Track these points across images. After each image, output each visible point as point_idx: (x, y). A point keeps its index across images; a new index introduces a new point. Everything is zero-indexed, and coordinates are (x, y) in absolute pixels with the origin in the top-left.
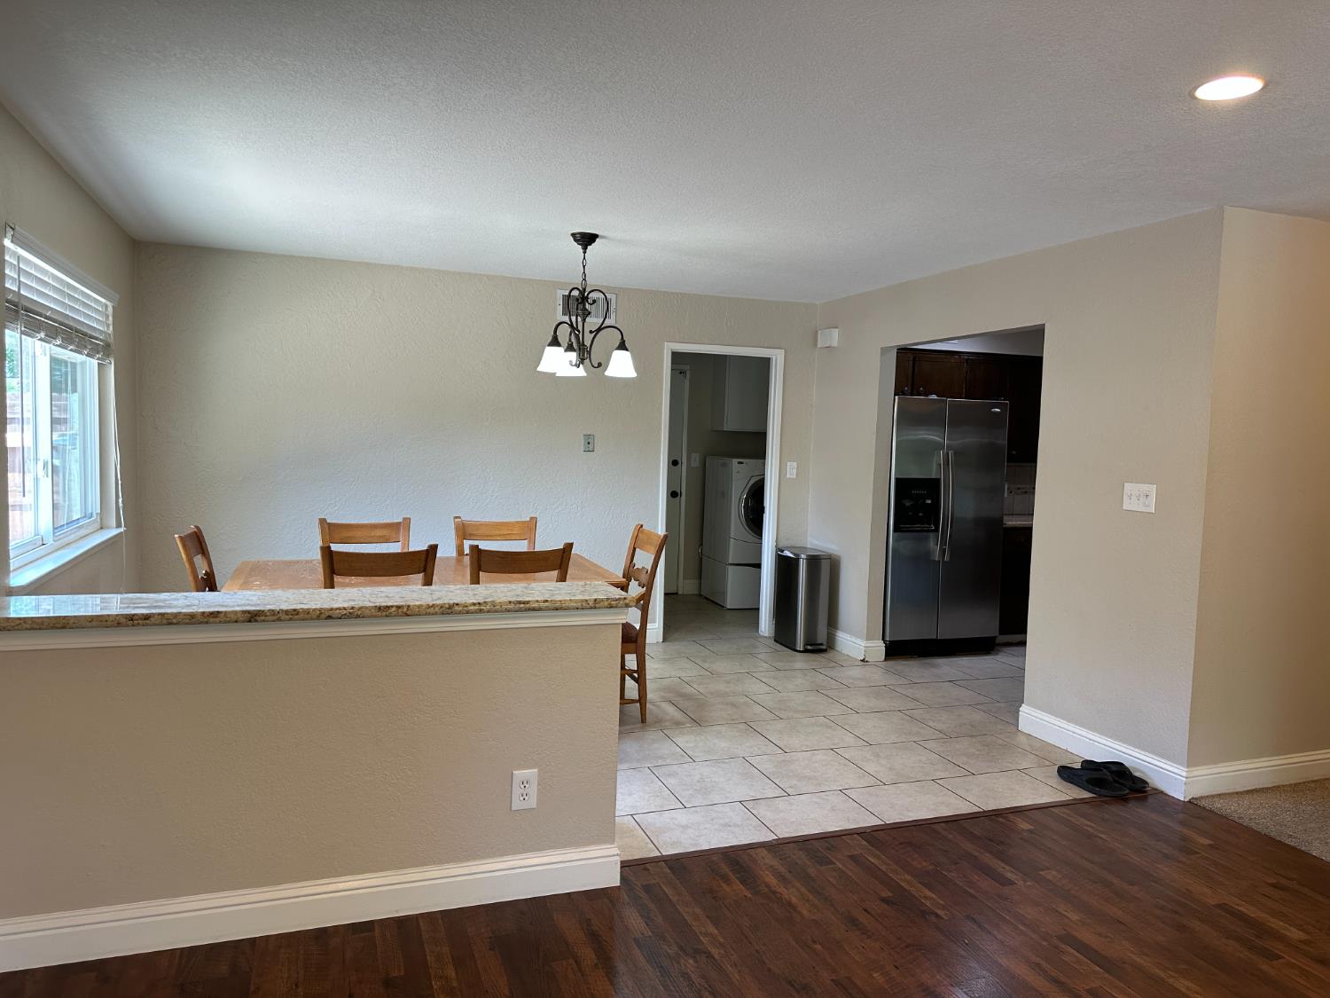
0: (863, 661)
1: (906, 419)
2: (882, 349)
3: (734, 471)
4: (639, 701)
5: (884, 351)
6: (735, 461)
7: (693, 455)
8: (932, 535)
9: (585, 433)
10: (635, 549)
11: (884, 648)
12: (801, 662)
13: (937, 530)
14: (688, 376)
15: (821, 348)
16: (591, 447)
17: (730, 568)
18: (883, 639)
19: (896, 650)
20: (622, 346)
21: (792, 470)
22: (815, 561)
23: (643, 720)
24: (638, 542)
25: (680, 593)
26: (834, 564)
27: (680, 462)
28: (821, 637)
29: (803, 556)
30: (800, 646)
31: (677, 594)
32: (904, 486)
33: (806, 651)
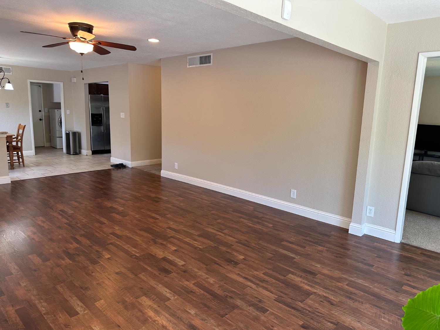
0: (86, 155)
1: (92, 100)
2: (84, 84)
3: (56, 113)
4: (22, 162)
5: (85, 84)
6: (56, 110)
7: (46, 109)
8: (102, 126)
9: (6, 102)
10: (19, 129)
11: (91, 152)
12: (72, 157)
13: (102, 125)
14: (42, 87)
15: (73, 82)
16: (8, 106)
17: (57, 138)
18: (91, 150)
19: (94, 152)
20: (9, 82)
21: (68, 112)
22: (74, 134)
23: (24, 166)
24: (20, 128)
25: (45, 146)
26: (79, 134)
27: (41, 111)
28: (78, 151)
29: (70, 132)
30: (72, 153)
31: (44, 147)
32: (93, 115)
33: (73, 154)
